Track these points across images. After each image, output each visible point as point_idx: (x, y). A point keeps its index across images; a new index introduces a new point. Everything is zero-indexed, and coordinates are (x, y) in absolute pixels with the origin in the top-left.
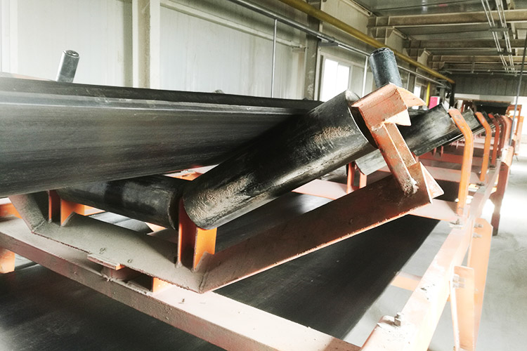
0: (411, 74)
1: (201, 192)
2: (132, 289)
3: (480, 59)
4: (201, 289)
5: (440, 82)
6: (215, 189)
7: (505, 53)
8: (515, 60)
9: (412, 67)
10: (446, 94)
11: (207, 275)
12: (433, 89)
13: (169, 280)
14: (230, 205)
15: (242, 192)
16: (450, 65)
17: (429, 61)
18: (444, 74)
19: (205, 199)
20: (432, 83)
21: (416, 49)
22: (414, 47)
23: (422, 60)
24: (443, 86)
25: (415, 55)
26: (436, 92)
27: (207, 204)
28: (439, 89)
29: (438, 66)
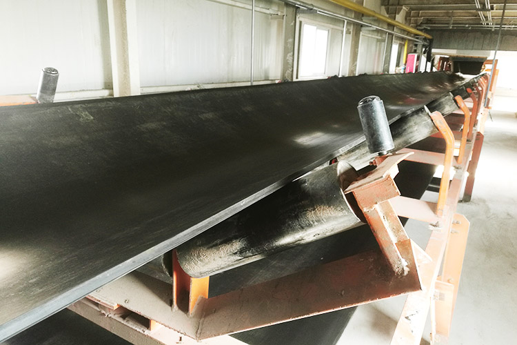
0: (389, 34)
1: (195, 249)
2: (131, 326)
3: (459, 14)
4: (198, 336)
5: (417, 38)
6: (208, 248)
7: (484, 8)
8: (493, 14)
9: (391, 26)
10: (424, 49)
11: (203, 321)
12: (411, 45)
13: (166, 324)
14: (224, 263)
15: (236, 253)
16: (429, 21)
17: (408, 17)
18: (421, 30)
19: (199, 256)
20: (409, 40)
21: (394, 7)
22: (392, 5)
23: (400, 18)
24: (420, 43)
25: (393, 14)
26: (414, 48)
27: (200, 260)
28: (416, 45)
29: (416, 22)
